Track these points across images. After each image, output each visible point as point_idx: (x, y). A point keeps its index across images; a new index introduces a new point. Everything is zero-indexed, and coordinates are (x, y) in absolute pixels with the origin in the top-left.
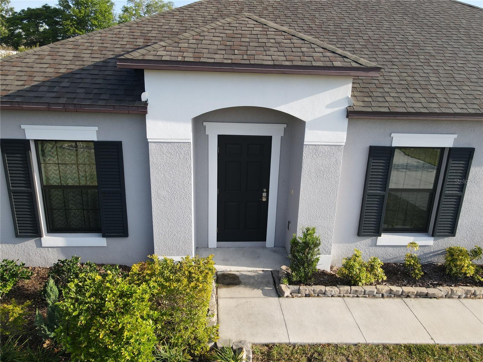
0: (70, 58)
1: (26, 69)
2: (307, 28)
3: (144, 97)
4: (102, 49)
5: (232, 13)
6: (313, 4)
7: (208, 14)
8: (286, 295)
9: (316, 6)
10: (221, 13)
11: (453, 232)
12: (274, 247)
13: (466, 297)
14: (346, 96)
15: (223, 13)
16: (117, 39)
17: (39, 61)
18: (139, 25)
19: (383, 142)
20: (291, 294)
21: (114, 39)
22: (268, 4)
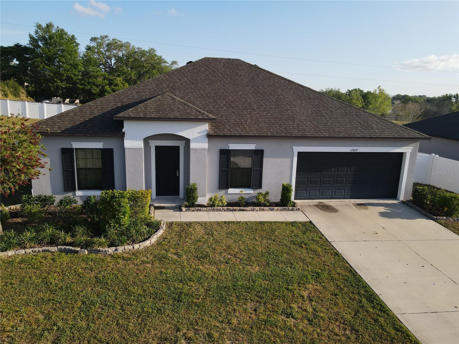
0: (89, 113)
1: (71, 119)
2: (200, 95)
3: (123, 130)
4: (102, 108)
5: (164, 87)
6: (207, 81)
7: (152, 88)
8: (183, 210)
9: (208, 82)
10: (158, 87)
11: (260, 187)
12: (184, 198)
13: (260, 211)
14: (206, 129)
15: (160, 87)
16: (109, 103)
17: (75, 115)
18: (118, 95)
19: (224, 147)
20: (186, 210)
21: (107, 103)
22: (183, 81)
